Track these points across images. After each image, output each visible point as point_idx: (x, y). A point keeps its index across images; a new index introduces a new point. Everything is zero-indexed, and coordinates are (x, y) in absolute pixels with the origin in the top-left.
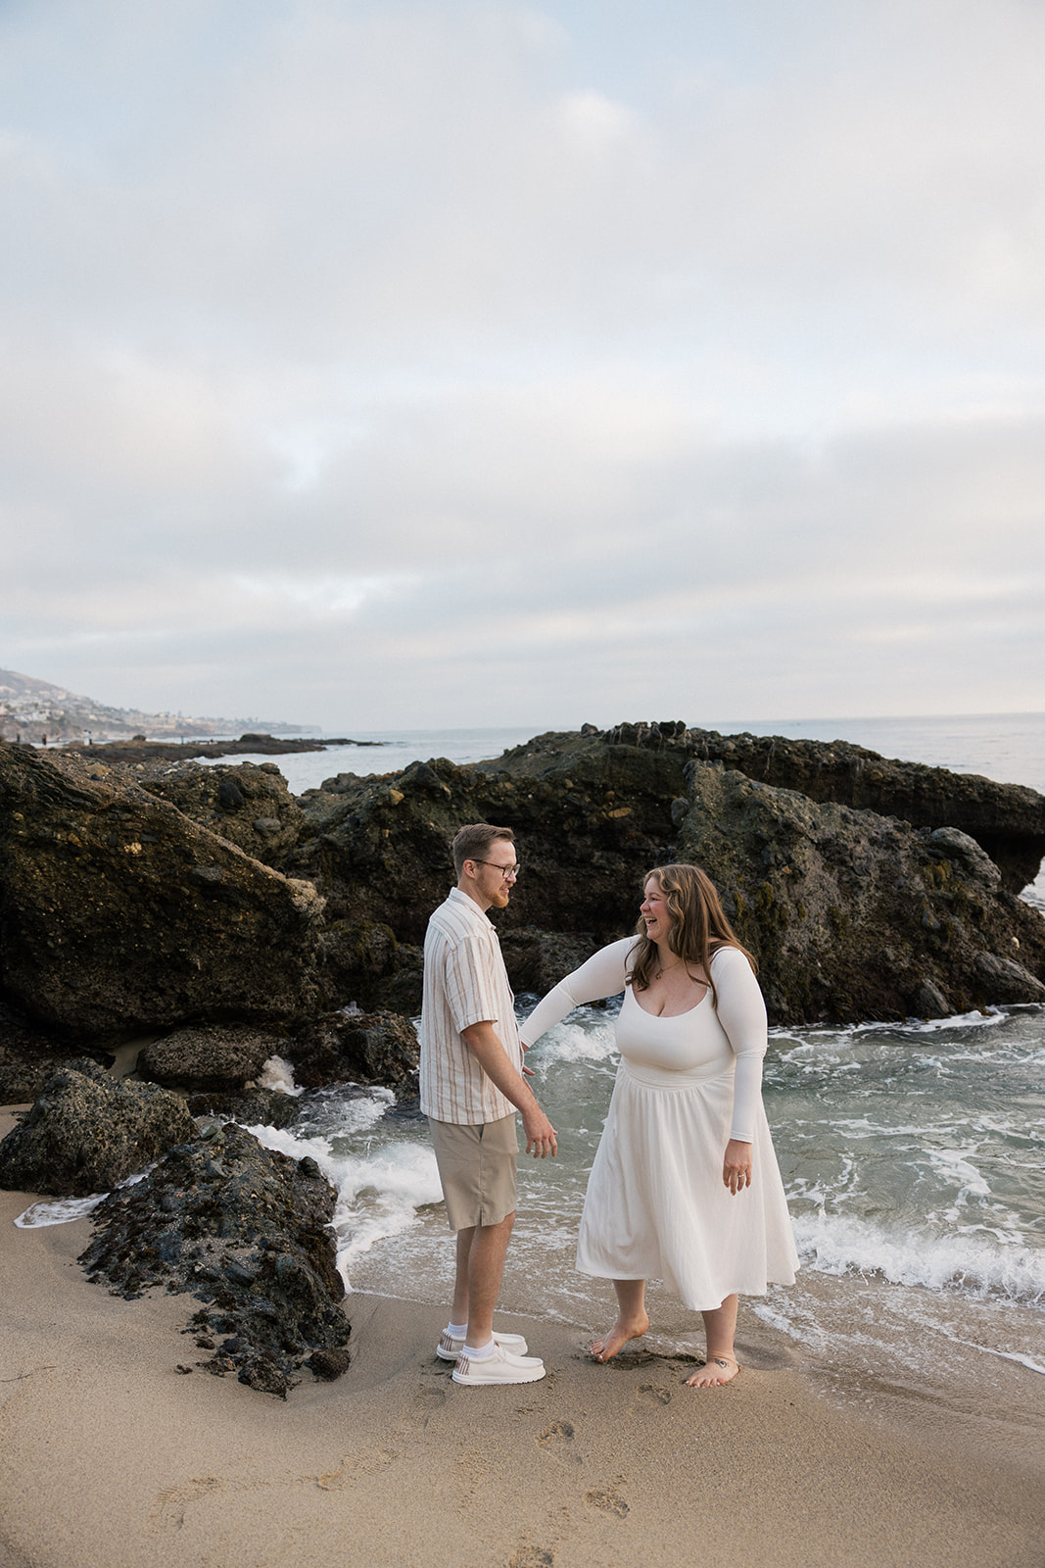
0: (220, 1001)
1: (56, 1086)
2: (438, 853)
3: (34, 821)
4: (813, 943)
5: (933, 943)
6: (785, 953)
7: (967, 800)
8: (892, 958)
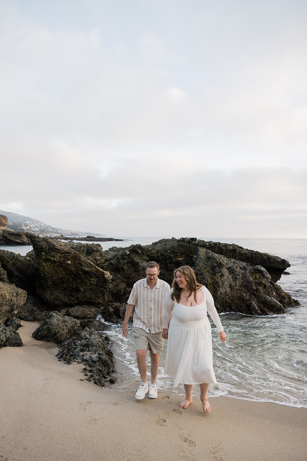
0: (86, 299)
1: (50, 316)
2: (137, 267)
3: (47, 255)
4: (226, 292)
5: (255, 293)
6: (219, 294)
7: (264, 259)
8: (245, 296)
